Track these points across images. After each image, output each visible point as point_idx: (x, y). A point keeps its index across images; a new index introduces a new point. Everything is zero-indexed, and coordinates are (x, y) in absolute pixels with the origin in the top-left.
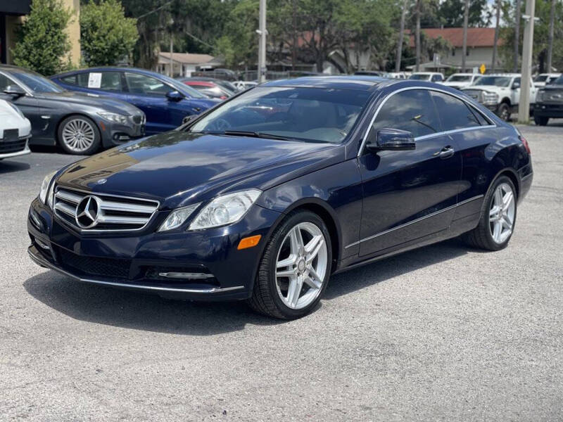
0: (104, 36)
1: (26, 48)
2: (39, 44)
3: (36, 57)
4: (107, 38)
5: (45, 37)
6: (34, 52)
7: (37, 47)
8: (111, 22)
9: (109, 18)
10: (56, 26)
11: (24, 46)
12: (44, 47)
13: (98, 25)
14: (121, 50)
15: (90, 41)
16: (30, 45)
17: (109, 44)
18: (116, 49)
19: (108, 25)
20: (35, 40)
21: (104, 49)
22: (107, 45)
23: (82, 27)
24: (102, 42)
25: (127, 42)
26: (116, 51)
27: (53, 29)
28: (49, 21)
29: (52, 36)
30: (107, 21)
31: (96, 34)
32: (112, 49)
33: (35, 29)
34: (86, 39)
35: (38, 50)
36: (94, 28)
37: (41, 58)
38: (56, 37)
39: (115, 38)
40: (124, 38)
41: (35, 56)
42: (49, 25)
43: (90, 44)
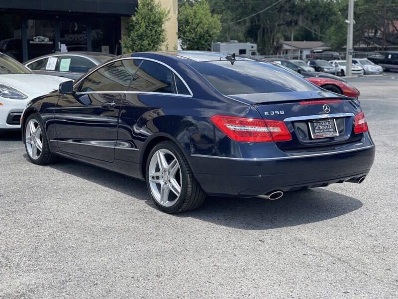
0: (194, 29)
1: (132, 40)
2: (141, 37)
3: (139, 47)
4: (196, 30)
5: (145, 31)
6: (137, 43)
7: (140, 39)
8: (200, 18)
9: (199, 16)
10: (154, 23)
11: (131, 39)
12: (145, 39)
13: (190, 21)
14: (207, 39)
15: (184, 33)
16: (134, 37)
17: (198, 34)
18: (202, 38)
19: (198, 21)
20: (138, 34)
21: (194, 39)
22: (196, 35)
23: (179, 23)
24: (192, 34)
25: (212, 32)
26: (203, 40)
27: (151, 25)
28: (149, 19)
29: (151, 31)
30: (198, 17)
31: (189, 27)
32: (200, 39)
33: (138, 26)
34: (182, 32)
35: (140, 41)
36: (187, 23)
37: (142, 47)
38: (153, 31)
39: (202, 30)
40: (209, 30)
41: (138, 45)
42: (148, 22)
43: (184, 36)
